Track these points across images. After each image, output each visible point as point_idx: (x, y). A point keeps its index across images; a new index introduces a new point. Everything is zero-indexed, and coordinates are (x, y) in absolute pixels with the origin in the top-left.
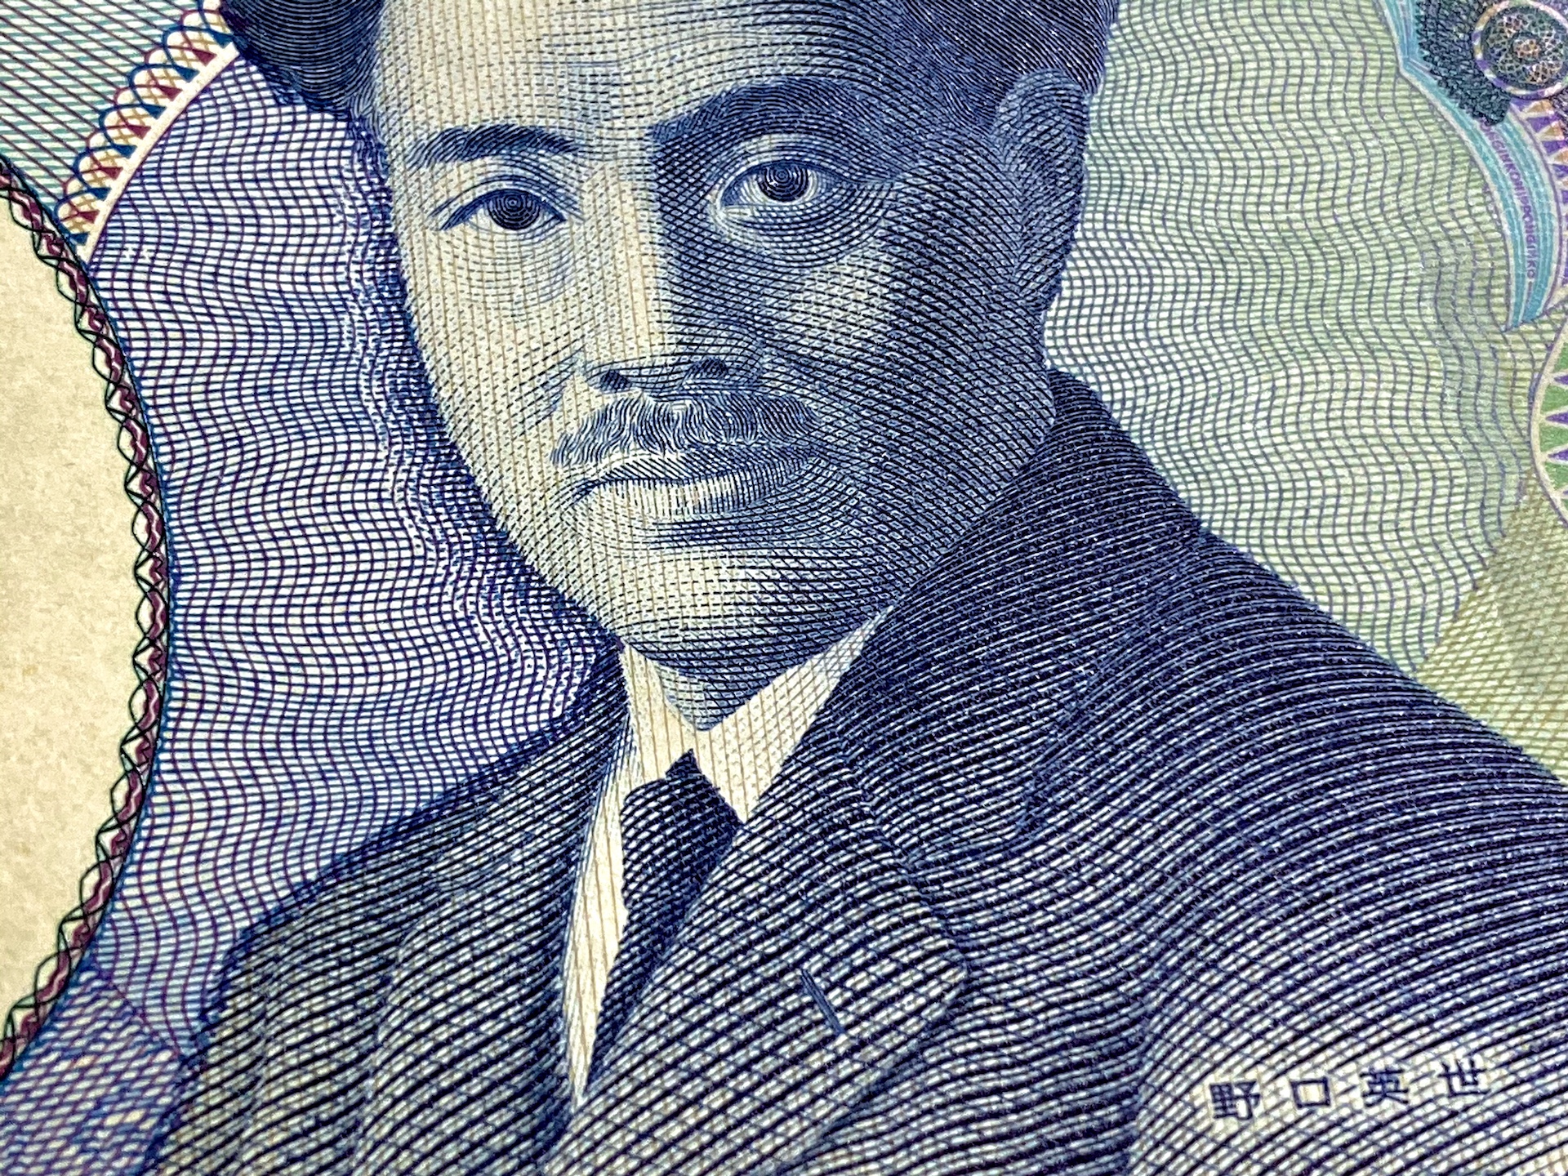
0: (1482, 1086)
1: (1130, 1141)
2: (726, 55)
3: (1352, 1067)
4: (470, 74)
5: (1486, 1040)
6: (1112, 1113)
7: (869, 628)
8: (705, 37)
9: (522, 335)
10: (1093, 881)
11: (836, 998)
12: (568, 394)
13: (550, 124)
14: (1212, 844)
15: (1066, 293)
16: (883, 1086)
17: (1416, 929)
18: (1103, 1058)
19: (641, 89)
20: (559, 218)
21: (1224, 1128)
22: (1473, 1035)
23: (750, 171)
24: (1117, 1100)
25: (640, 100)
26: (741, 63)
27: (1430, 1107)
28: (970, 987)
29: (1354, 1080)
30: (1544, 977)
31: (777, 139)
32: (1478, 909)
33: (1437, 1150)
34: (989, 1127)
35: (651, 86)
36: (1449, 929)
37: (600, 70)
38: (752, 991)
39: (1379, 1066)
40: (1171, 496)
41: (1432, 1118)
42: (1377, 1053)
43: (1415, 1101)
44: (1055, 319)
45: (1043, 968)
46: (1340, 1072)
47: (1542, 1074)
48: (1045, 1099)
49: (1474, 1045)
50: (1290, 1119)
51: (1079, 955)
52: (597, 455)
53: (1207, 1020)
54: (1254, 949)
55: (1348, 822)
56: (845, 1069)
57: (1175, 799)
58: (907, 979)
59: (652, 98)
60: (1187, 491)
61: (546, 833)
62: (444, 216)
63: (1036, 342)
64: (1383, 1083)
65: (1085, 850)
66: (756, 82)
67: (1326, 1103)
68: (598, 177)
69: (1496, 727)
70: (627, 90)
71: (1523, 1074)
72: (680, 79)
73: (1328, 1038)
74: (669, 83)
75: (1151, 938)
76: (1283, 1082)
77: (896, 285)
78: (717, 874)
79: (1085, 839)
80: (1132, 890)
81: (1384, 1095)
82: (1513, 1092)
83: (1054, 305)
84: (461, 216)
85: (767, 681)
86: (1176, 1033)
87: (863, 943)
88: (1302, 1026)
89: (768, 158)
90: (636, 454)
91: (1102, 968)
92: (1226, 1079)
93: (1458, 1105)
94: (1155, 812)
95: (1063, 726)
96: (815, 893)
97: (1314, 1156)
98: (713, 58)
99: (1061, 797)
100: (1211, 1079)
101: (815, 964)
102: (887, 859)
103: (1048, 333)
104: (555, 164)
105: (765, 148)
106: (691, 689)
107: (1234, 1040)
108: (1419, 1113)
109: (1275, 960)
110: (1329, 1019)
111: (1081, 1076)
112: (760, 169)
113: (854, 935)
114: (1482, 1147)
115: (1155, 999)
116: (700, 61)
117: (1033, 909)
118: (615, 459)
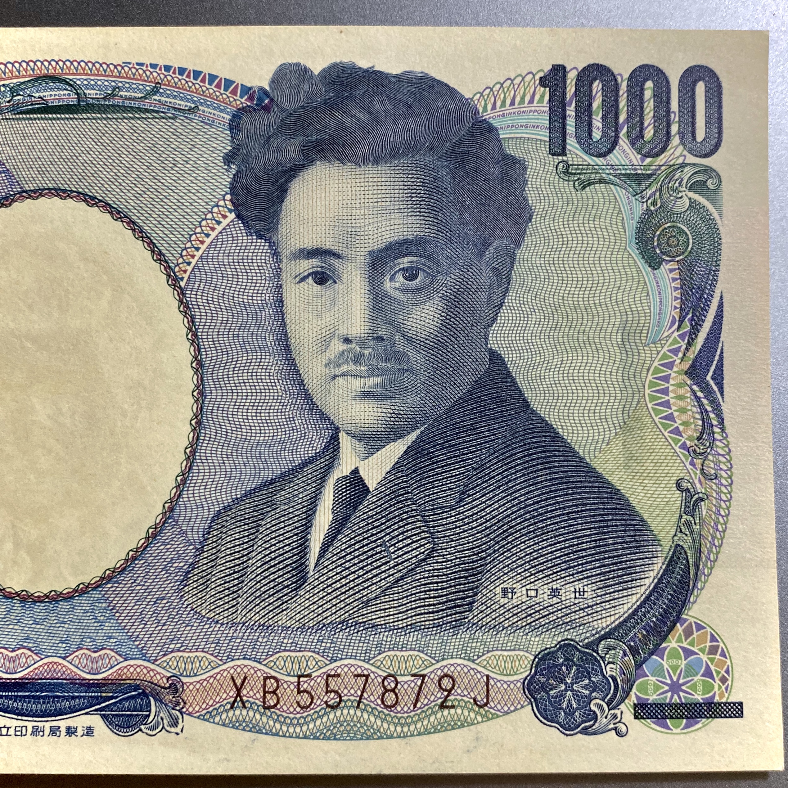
0: (585, 596)
1: (474, 602)
2: (396, 227)
3: (546, 586)
4: (310, 228)
5: (590, 582)
6: (470, 593)
7: (418, 432)
8: (390, 220)
9: (319, 323)
10: (476, 520)
11: (392, 549)
12: (332, 344)
13: (335, 248)
14: (516, 512)
15: (499, 321)
16: (402, 578)
17: (574, 545)
18: (470, 576)
19: (366, 237)
20: (335, 282)
21: (503, 601)
22: (586, 580)
23: (400, 270)
24: (472, 589)
25: (366, 241)
26: (401, 230)
27: (568, 601)
28: (433, 550)
29: (546, 590)
30: (612, 564)
31: (410, 258)
32: (596, 541)
33: (567, 615)
34: (432, 594)
35: (370, 237)
36: (584, 546)
37: (354, 230)
38: (367, 545)
39: (555, 587)
40: (521, 394)
41: (567, 605)
42: (555, 583)
43: (563, 599)
44: (494, 330)
45: (456, 546)
46: (542, 588)
47: (604, 595)
48: (451, 587)
49: (585, 583)
50: (524, 601)
51: (468, 543)
52: (339, 366)
53: (504, 567)
54: (523, 546)
55: (560, 508)
56: (392, 571)
57: (506, 496)
58: (414, 546)
59: (370, 241)
60: (527, 394)
61: (310, 489)
62: (297, 279)
63: (486, 338)
64: (555, 592)
65: (476, 510)
66: (405, 238)
67: (536, 597)
68: (349, 269)
69: (613, 482)
70: (362, 238)
71: (599, 594)
72: (380, 234)
73: (540, 577)
74: (376, 236)
75: (491, 540)
76: (524, 589)
77: (443, 314)
78: (361, 507)
79: (476, 506)
80: (488, 524)
81: (555, 596)
82: (594, 599)
83: (494, 325)
84: (303, 279)
85: (384, 446)
86: (494, 571)
87: (402, 533)
88: (533, 572)
89: (406, 265)
90: (351, 367)
91: (474, 548)
92: (506, 586)
93: (577, 601)
94: (500, 500)
95: (476, 469)
96: (391, 516)
97: (529, 613)
98: (392, 228)
99: (471, 492)
100: (502, 586)
101: (387, 538)
102: (414, 507)
103: (491, 335)
104: (336, 263)
105: (405, 262)
106: (360, 446)
107: (511, 574)
108: (564, 603)
109: (528, 551)
110: (542, 571)
111: (462, 581)
112: (403, 269)
113: (400, 530)
114: (581, 615)
115: (489, 559)
116: (388, 228)
117: (456, 527)
118: (345, 368)
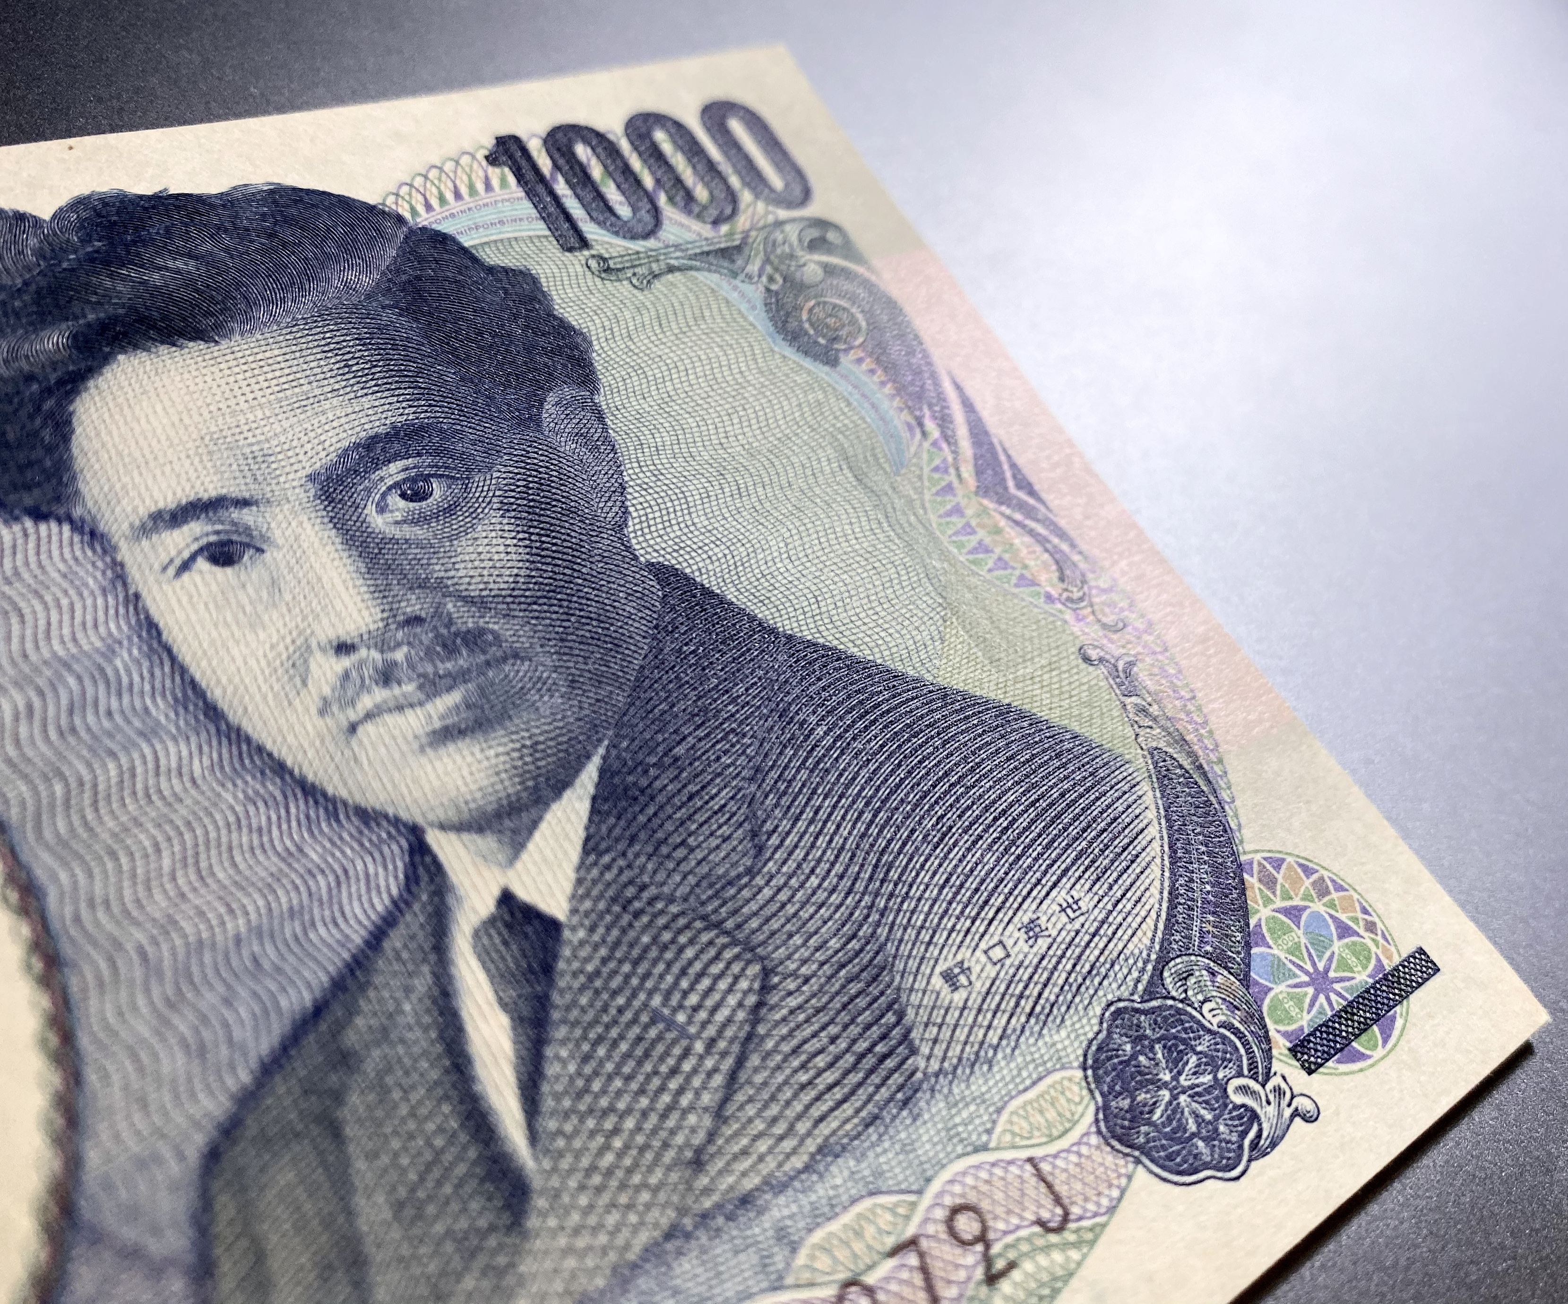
0: (1084, 909)
1: (909, 1031)
2: (343, 420)
3: (1011, 927)
5: (1073, 880)
6: (890, 1018)
7: (596, 762)
8: (324, 413)
9: (263, 637)
10: (812, 871)
11: (681, 1018)
12: (313, 666)
14: (872, 822)
15: (635, 514)
16: (740, 1062)
17: (1006, 829)
18: (868, 985)
19: (290, 453)
20: (260, 550)
21: (959, 997)
22: (1064, 880)
23: (390, 488)
24: (889, 1007)
25: (292, 460)
26: (356, 423)
27: (1064, 933)
28: (767, 973)
29: (1017, 934)
30: (1084, 830)
31: (400, 464)
32: (1033, 804)
33: (1079, 957)
34: (820, 1061)
35: (297, 450)
36: (1023, 822)
37: (255, 448)
38: (622, 1037)
39: (1026, 920)
40: (752, 618)
41: (1068, 939)
42: (1020, 913)
43: (1054, 933)
44: (635, 532)
45: (806, 941)
46: (1007, 933)
47: (1110, 888)
48: (846, 1027)
49: (1068, 886)
50: (993, 975)
51: (825, 923)
52: (353, 703)
53: (919, 933)
54: (925, 877)
55: (940, 780)
56: (709, 1063)
57: (838, 802)
58: (723, 985)
59: (301, 457)
60: (762, 612)
61: (423, 983)
62: (171, 571)
63: (628, 548)
64: (1032, 930)
65: (799, 854)
66: (371, 433)
67: (1008, 956)
68: (280, 517)
69: (992, 696)
70: (280, 457)
71: (1101, 892)
72: (316, 441)
73: (990, 915)
74: (309, 446)
75: (863, 894)
76: (978, 953)
77: (521, 536)
78: (561, 965)
79: (796, 846)
80: (838, 868)
81: (1037, 937)
82: (1101, 905)
83: (630, 523)
84: (185, 567)
85: (541, 818)
86: (905, 949)
87: (683, 972)
88: (973, 914)
89: (399, 477)
90: (380, 695)
91: (843, 925)
92: (945, 968)
93: (1077, 925)
94: (830, 814)
95: (752, 779)
96: (636, 952)
97: (1017, 992)
98: (335, 424)
99: (768, 826)
100: (938, 970)
101: (656, 1001)
102: (674, 909)
103: (634, 541)
104: (244, 515)
105: (394, 471)
106: (488, 842)
107: (940, 938)
108: (1059, 939)
109: (940, 879)
110: (986, 902)
111: (862, 1002)
112: (397, 485)
113: (676, 969)
114: (1101, 945)
115: (883, 932)
116: (327, 427)
117: (783, 906)
118: (366, 702)
